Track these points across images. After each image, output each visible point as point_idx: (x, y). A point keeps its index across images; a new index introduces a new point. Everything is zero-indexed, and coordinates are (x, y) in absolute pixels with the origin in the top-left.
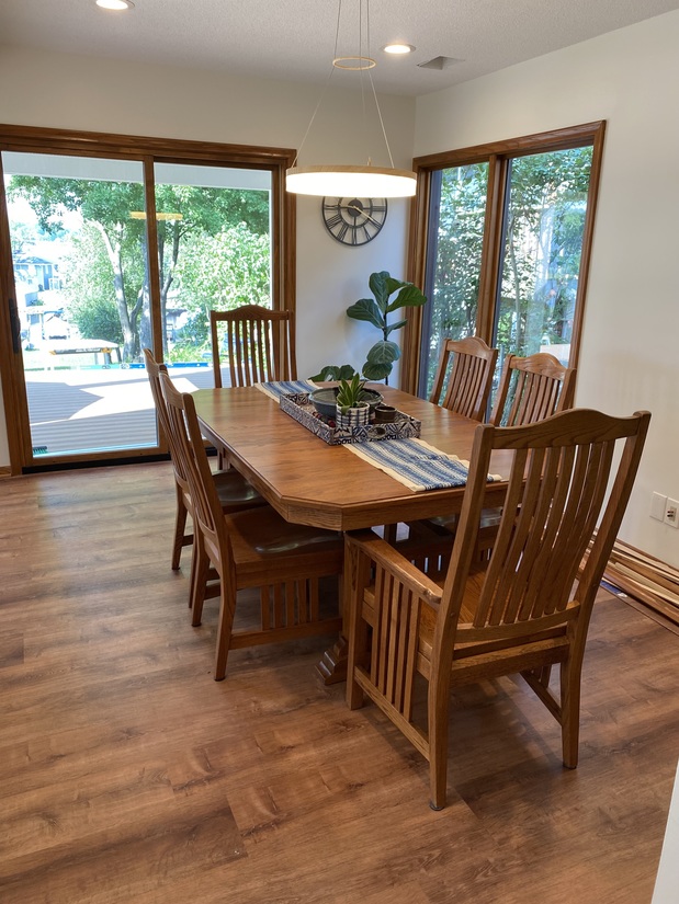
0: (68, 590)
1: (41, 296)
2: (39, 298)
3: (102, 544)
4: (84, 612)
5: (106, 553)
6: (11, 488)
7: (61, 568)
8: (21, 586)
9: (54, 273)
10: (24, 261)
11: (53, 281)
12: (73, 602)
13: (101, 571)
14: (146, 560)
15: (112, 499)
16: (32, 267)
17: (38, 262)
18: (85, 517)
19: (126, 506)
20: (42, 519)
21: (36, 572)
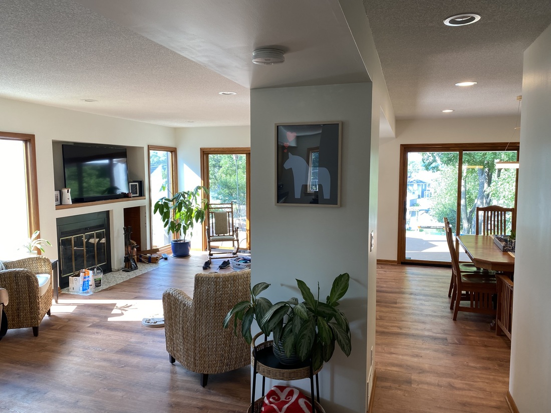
0: (411, 294)
1: (419, 201)
2: (418, 202)
3: (425, 286)
4: (416, 299)
5: (427, 289)
6: (396, 267)
7: (410, 289)
8: (398, 290)
9: (427, 188)
10: (412, 182)
11: (426, 193)
12: (412, 296)
13: (423, 292)
14: (439, 293)
15: (432, 276)
16: (415, 185)
17: (419, 182)
18: (421, 279)
19: (438, 279)
20: (407, 277)
21: (403, 288)
